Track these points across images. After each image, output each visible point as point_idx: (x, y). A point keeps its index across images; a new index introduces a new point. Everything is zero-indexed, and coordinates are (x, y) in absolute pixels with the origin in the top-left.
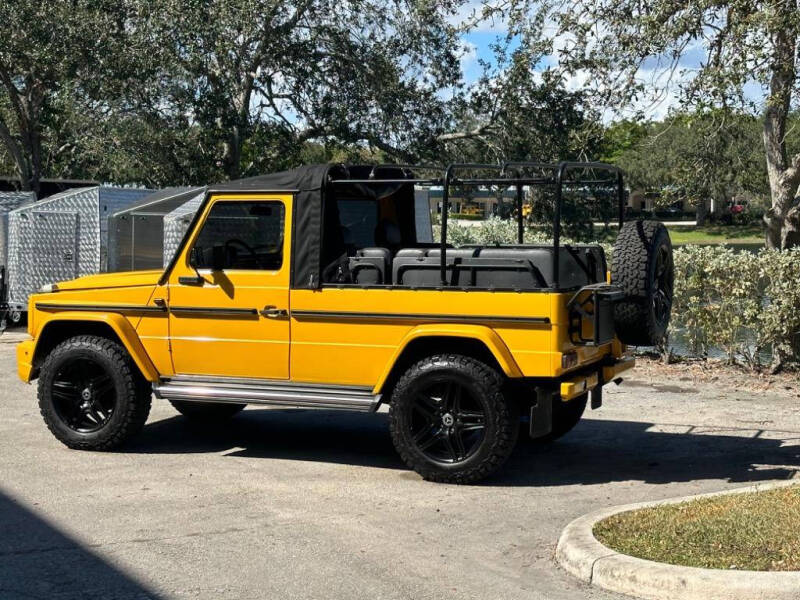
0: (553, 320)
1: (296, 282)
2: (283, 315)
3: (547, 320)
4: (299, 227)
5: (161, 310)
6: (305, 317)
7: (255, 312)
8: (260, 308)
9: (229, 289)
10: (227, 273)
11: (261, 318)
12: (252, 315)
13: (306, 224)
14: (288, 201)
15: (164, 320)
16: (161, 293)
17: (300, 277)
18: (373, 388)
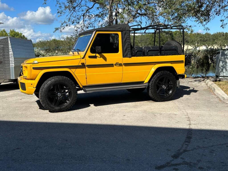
0: (184, 61)
1: (124, 56)
2: (120, 65)
3: (183, 61)
4: (124, 41)
5: (83, 66)
6: (126, 65)
7: (113, 64)
8: (114, 63)
9: (105, 59)
10: (104, 54)
11: (115, 66)
12: (111, 65)
13: (126, 40)
14: (120, 33)
15: (84, 69)
16: (83, 61)
17: (125, 54)
18: (144, 82)
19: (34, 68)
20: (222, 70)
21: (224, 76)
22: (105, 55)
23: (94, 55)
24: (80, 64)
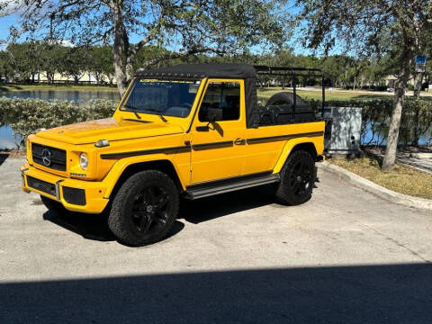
0: (324, 132)
1: (249, 125)
2: (242, 142)
5: (187, 147)
6: (252, 141)
7: (231, 142)
8: (234, 140)
9: (221, 132)
10: (219, 122)
11: (234, 145)
12: (229, 144)
14: (242, 82)
15: (188, 154)
16: (188, 137)
17: (250, 122)
18: (272, 171)
19: (104, 157)
20: (334, 139)
21: (336, 150)
22: (222, 124)
23: (205, 124)
24: (184, 145)
